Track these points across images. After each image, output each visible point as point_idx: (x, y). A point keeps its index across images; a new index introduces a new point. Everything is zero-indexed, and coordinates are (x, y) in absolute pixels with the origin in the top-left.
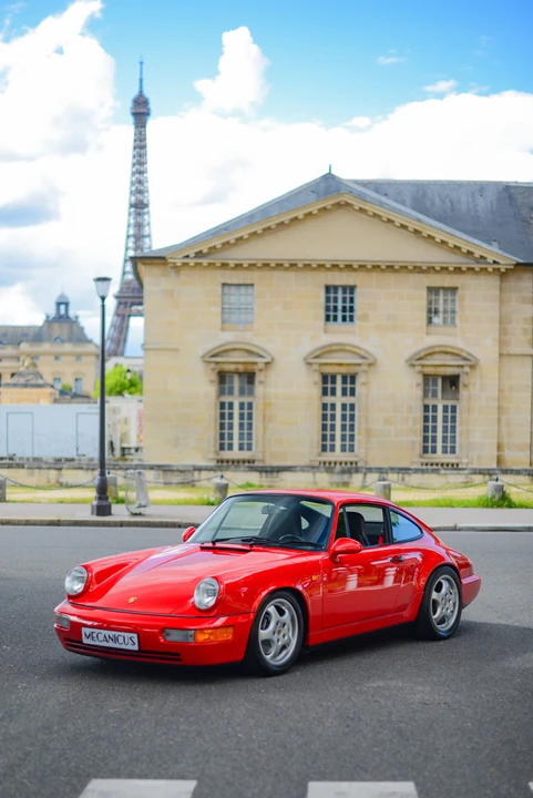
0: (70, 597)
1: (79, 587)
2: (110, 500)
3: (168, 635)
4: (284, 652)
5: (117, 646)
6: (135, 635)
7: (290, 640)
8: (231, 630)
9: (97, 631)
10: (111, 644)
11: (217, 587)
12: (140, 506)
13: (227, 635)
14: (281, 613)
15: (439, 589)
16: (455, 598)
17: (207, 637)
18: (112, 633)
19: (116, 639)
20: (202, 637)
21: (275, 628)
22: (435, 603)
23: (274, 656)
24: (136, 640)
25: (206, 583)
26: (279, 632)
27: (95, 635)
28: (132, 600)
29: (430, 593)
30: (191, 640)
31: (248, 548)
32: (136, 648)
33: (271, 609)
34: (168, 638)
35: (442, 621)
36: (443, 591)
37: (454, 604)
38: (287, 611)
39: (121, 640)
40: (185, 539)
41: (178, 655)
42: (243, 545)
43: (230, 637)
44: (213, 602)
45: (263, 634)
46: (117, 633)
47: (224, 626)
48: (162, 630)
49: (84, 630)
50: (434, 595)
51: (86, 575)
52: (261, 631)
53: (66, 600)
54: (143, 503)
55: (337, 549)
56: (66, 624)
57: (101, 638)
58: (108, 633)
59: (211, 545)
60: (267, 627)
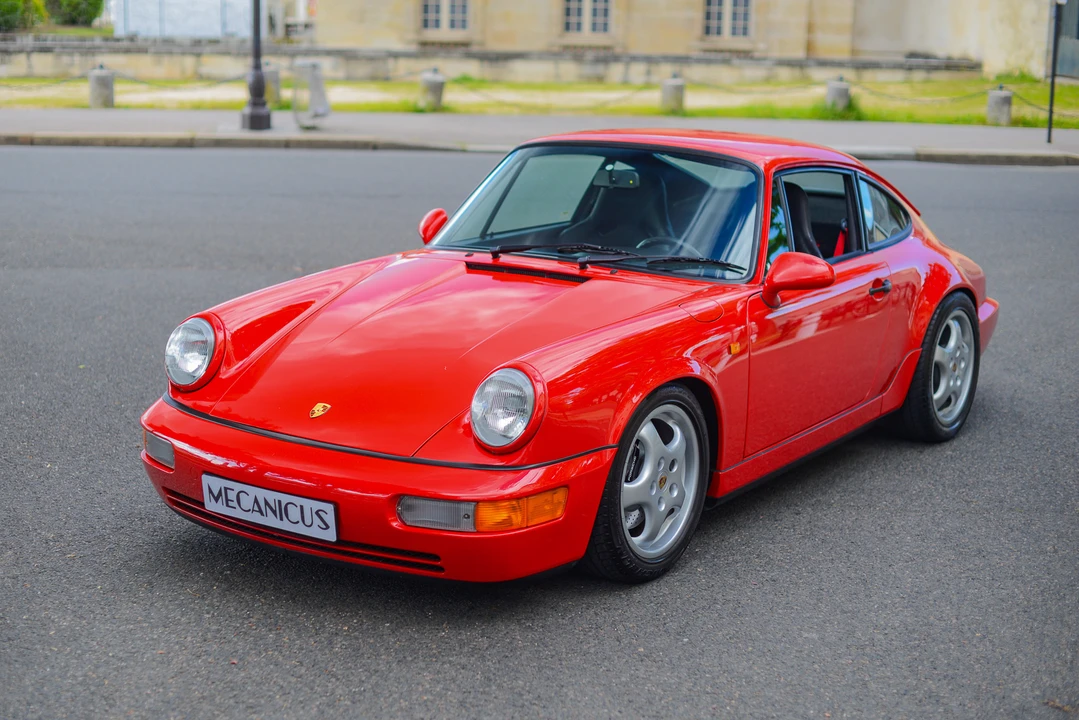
0: (177, 390)
1: (195, 365)
2: (269, 106)
3: (410, 508)
4: (669, 523)
5: (285, 526)
6: (329, 508)
7: (682, 495)
8: (560, 496)
9: (238, 487)
10: (271, 521)
11: (529, 390)
12: (316, 116)
13: (552, 509)
14: (666, 435)
15: (944, 341)
16: (968, 351)
17: (502, 515)
18: (273, 496)
19: (282, 511)
20: (493, 517)
21: (654, 473)
22: (939, 368)
23: (651, 537)
24: (330, 518)
25: (502, 383)
26: (663, 481)
27: (232, 495)
28: (319, 409)
29: (931, 352)
30: (467, 526)
31: (575, 270)
32: (331, 536)
33: (647, 431)
34: (411, 519)
35: (947, 402)
36: (952, 343)
37: (966, 368)
38: (677, 431)
39: (294, 513)
40: (428, 237)
41: (436, 558)
42: (560, 261)
43: (559, 513)
44: (519, 429)
45: (630, 490)
46: (285, 498)
47: (544, 488)
48: (397, 498)
49: (206, 480)
50: (939, 354)
51: (211, 338)
52: (626, 485)
53: (167, 395)
54: (321, 110)
55: (777, 279)
56: (167, 458)
57: (247, 503)
58: (263, 494)
59: (487, 258)
60: (636, 474)
